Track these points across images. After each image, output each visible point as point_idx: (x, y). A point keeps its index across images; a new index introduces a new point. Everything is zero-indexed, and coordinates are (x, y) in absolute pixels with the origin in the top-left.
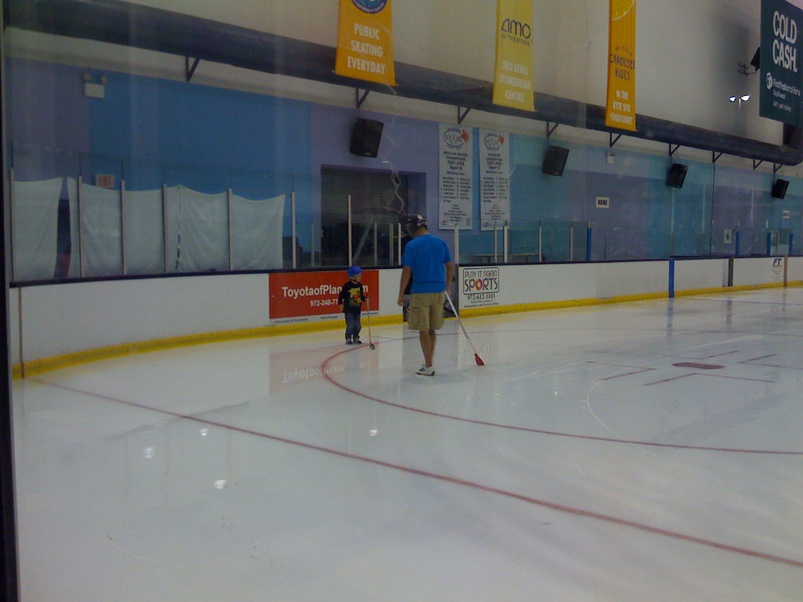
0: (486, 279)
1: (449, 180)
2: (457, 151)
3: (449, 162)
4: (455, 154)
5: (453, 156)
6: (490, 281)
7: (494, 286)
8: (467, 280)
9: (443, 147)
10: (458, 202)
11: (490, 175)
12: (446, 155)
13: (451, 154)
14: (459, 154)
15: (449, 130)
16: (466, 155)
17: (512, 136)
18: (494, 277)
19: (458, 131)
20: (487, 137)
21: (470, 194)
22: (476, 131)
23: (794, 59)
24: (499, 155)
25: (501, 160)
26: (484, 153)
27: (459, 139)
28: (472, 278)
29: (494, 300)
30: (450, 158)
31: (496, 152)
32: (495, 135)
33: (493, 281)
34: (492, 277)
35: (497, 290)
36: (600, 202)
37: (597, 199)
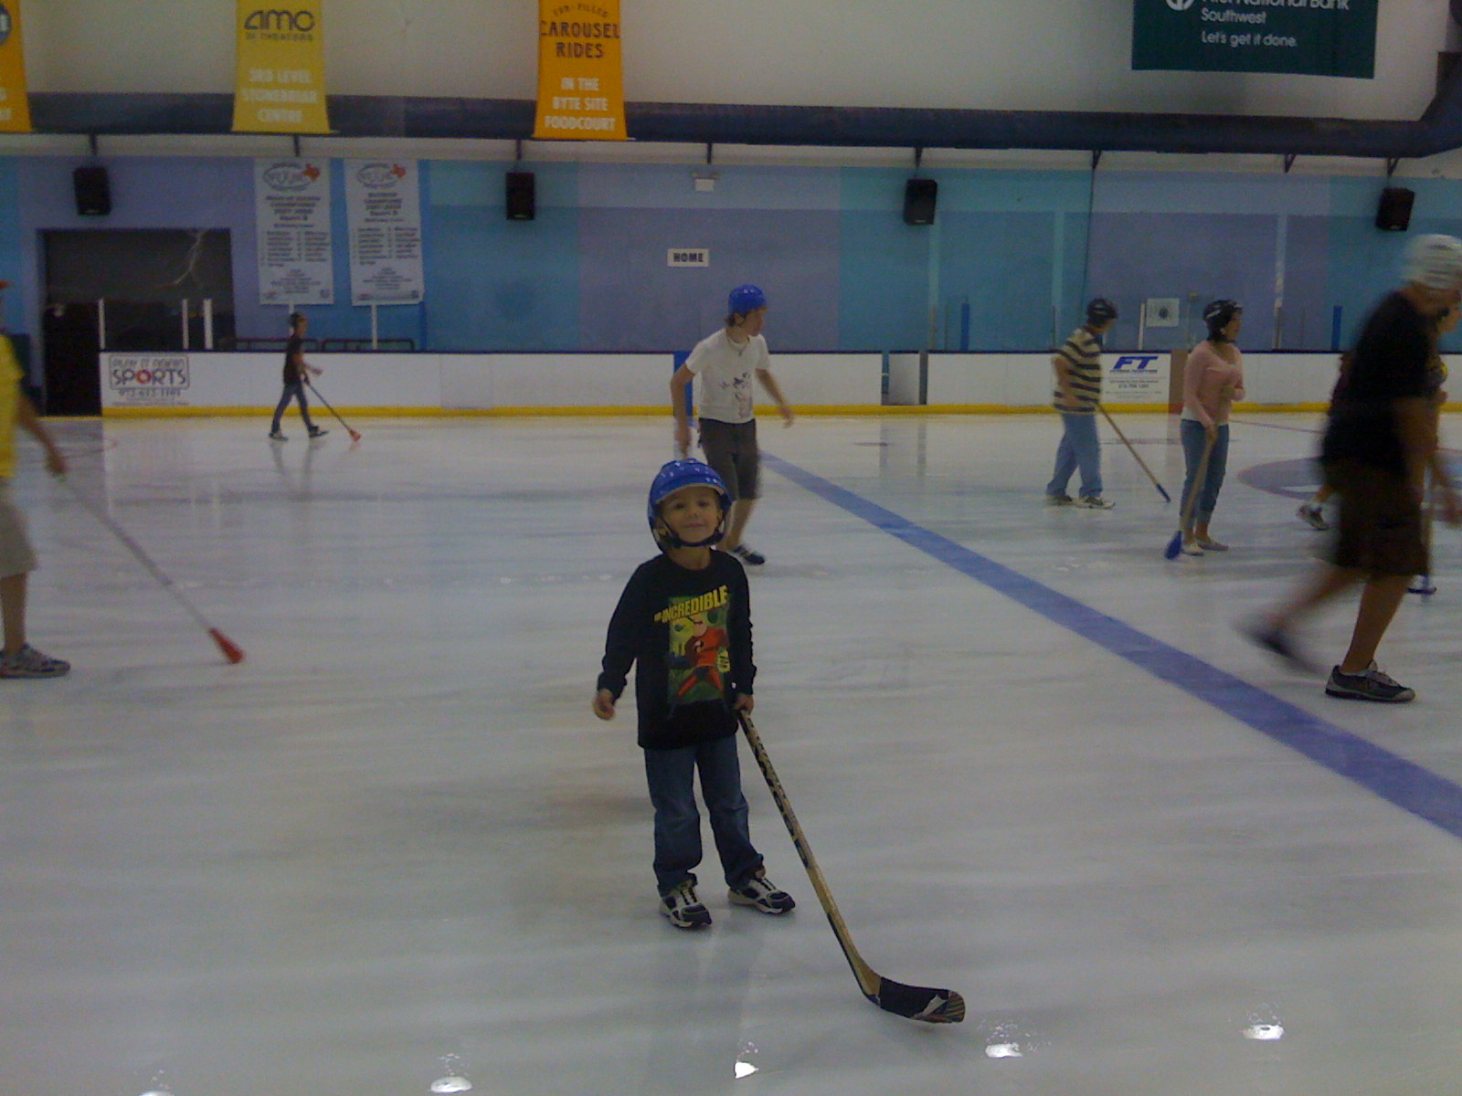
0: (157, 370)
1: (279, 236)
2: (295, 194)
3: (277, 211)
4: (291, 198)
5: (286, 202)
6: (168, 374)
7: (177, 379)
8: (116, 371)
9: (263, 190)
10: (303, 265)
11: (372, 225)
12: (270, 201)
13: (281, 198)
14: (299, 198)
15: (276, 166)
16: (318, 199)
17: (424, 166)
18: (179, 368)
19: (295, 165)
20: (363, 169)
21: (328, 254)
22: (337, 165)
24: (395, 195)
25: (400, 201)
26: (356, 192)
27: (298, 177)
28: (128, 367)
29: (177, 399)
30: (278, 205)
31: (390, 190)
32: (385, 166)
33: (175, 375)
34: (172, 367)
35: (185, 384)
36: (677, 257)
37: (671, 253)
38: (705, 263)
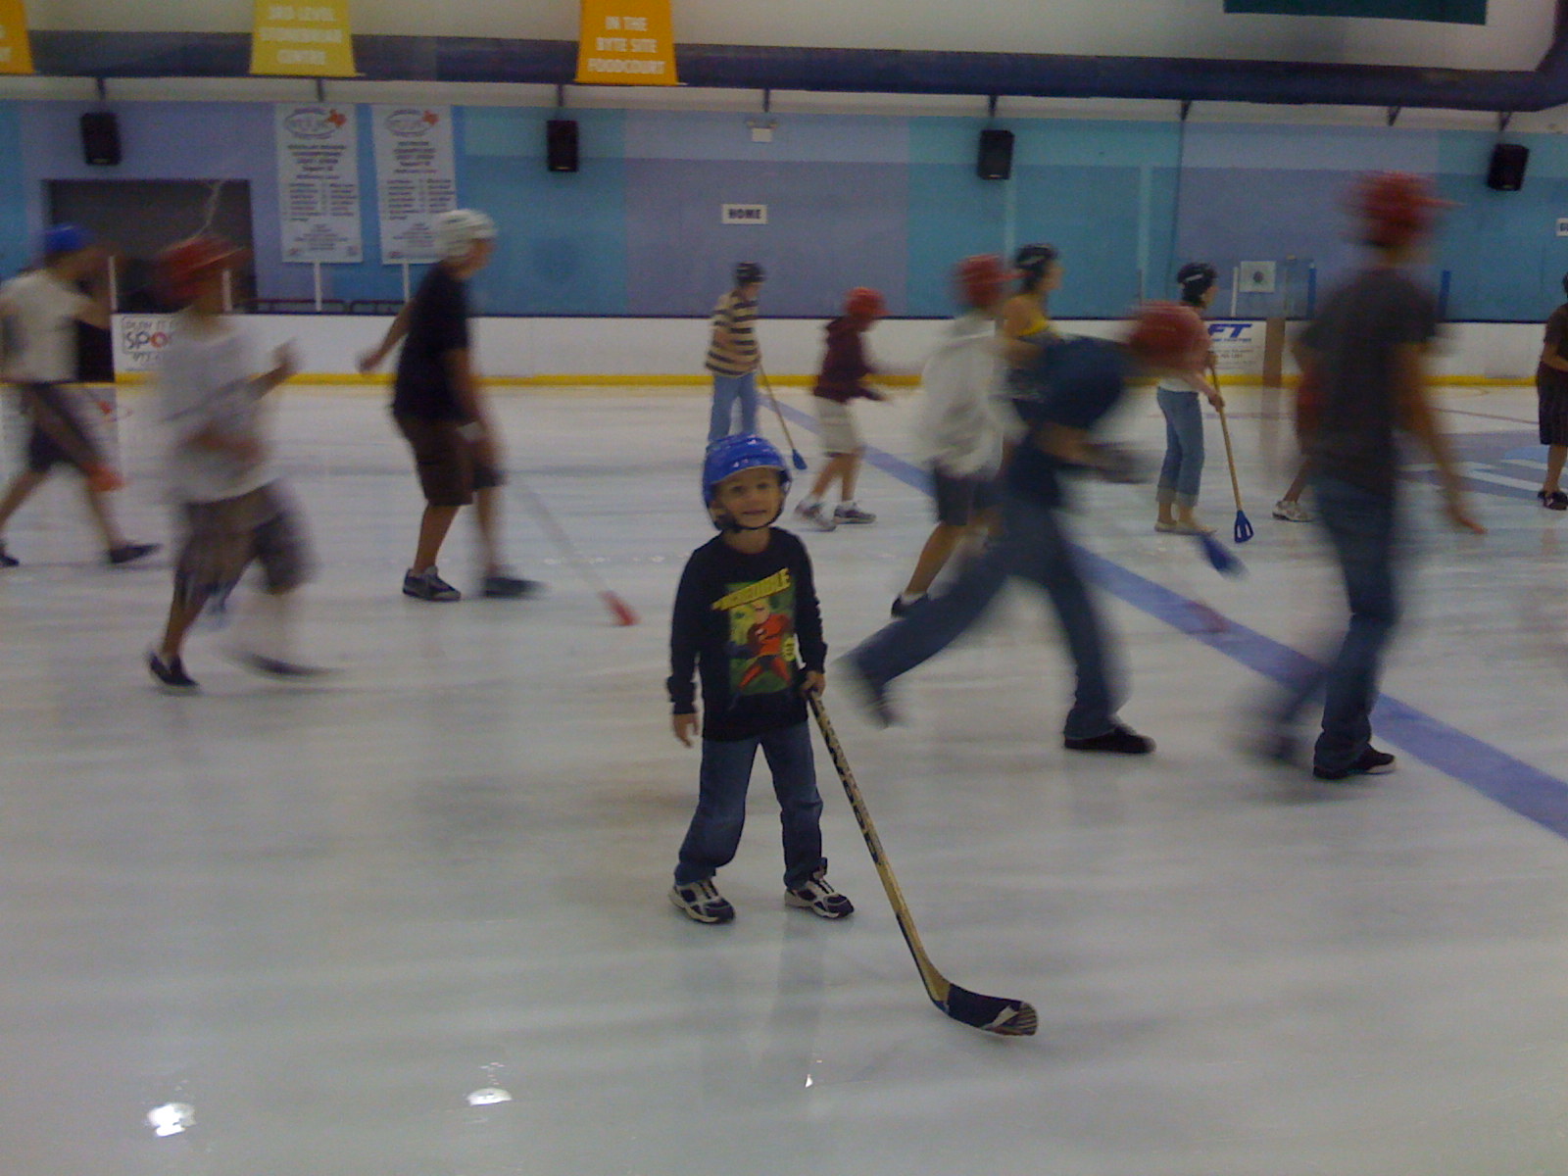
1: (302, 189)
2: (319, 142)
3: (301, 161)
4: (314, 147)
5: (309, 151)
8: (129, 334)
9: (283, 137)
10: (329, 220)
11: (403, 177)
12: (293, 150)
13: (304, 147)
14: (323, 147)
15: (298, 112)
16: (342, 147)
17: (458, 112)
19: (318, 111)
20: (392, 116)
21: (355, 208)
22: (364, 110)
24: (427, 143)
25: (432, 150)
26: (385, 142)
27: (321, 124)
28: (142, 330)
30: (302, 154)
31: (424, 139)
32: (414, 112)
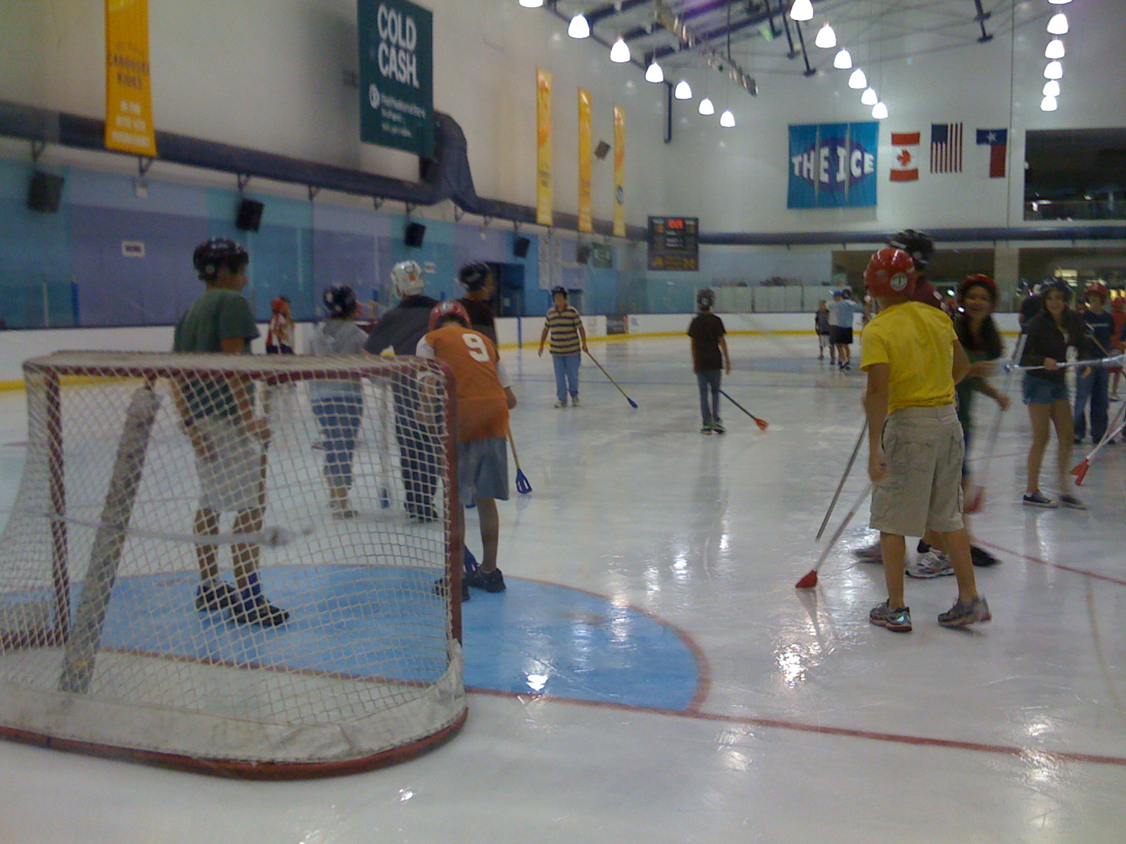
23: (413, 69)
36: (129, 249)
37: (125, 244)
38: (142, 254)
